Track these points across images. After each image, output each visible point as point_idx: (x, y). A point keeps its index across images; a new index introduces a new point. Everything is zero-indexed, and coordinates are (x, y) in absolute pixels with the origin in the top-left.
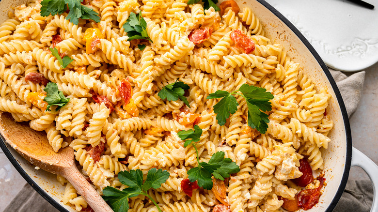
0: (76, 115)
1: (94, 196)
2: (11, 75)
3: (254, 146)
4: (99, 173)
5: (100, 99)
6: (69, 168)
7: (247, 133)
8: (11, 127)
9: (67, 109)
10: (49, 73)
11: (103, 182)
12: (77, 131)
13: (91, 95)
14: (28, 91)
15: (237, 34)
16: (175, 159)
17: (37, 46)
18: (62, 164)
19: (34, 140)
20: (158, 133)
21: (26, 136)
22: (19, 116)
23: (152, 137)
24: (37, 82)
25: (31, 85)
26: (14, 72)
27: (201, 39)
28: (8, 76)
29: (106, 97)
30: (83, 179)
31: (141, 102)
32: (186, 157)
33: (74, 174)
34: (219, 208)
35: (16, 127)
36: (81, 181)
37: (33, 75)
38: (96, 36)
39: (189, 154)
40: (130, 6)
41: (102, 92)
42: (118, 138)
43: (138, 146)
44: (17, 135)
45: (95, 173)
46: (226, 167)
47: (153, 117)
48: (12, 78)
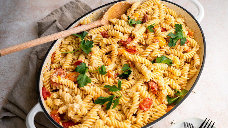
0: (124, 28)
1: (86, 27)
2: (149, 10)
3: (90, 97)
4: (95, 32)
5: (129, 39)
6: (101, 22)
7: (97, 96)
8: (125, 7)
9: (127, 25)
10: (147, 23)
11: (90, 33)
12: (116, 27)
13: (132, 36)
14: (140, 14)
15: (150, 100)
16: (93, 62)
17: (161, 22)
18: (103, 20)
19: (117, 15)
20: (108, 63)
21: (119, 12)
22: (129, 11)
23: (107, 60)
24: (143, 18)
25: (142, 15)
26: (150, 11)
27: (151, 85)
28: (148, 8)
29: (130, 42)
30: (94, 26)
31: (125, 56)
32: (93, 66)
33: (97, 23)
34: (65, 74)
35: (125, 10)
36: (94, 25)
37: (146, 17)
38: (160, 41)
39: (94, 68)
40: (175, 61)
41: (133, 41)
42: (110, 43)
43: (103, 52)
44: (121, 9)
45: (96, 31)
46: (83, 83)
47: (117, 63)
48: (147, 10)
